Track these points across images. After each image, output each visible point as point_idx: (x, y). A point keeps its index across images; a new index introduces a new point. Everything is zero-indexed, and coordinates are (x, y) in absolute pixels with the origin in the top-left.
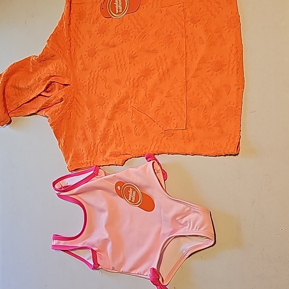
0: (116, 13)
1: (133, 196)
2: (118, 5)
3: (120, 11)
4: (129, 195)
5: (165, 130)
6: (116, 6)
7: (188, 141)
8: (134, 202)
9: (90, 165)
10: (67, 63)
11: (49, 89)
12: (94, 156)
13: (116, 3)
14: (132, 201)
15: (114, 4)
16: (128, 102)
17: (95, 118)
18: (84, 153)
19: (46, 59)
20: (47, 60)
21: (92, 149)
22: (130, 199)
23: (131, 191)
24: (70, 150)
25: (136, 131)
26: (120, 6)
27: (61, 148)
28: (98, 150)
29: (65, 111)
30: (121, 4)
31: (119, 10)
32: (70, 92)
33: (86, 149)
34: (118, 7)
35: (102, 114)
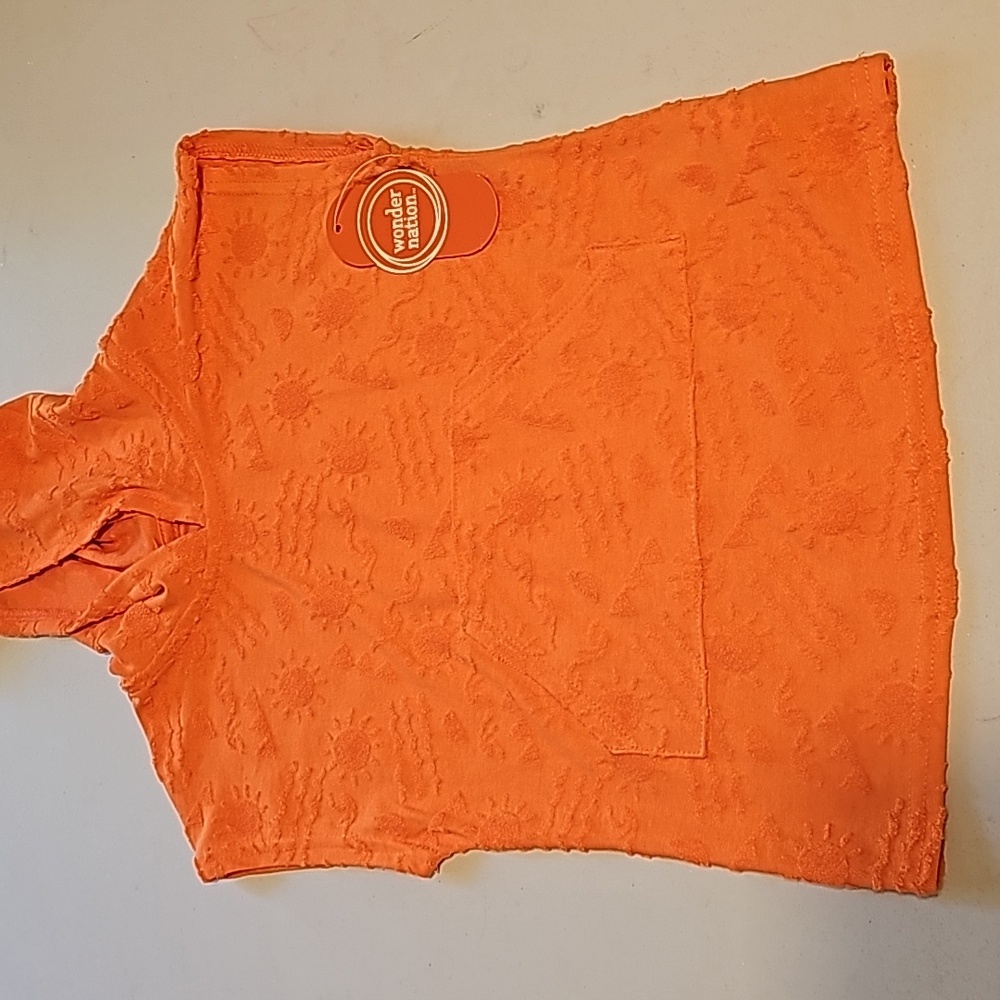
0: (396, 251)
2: (401, 220)
3: (411, 246)
5: (614, 752)
6: (394, 222)
7: (718, 807)
9: (292, 859)
10: (186, 436)
11: (111, 534)
12: (307, 821)
13: (393, 211)
15: (387, 212)
16: (453, 618)
17: (310, 663)
18: (266, 807)
19: (95, 416)
20: (101, 419)
21: (300, 790)
24: (205, 789)
25: (491, 741)
26: (412, 222)
27: (168, 781)
28: (327, 797)
29: (186, 631)
30: (416, 217)
31: (406, 239)
32: (203, 556)
33: (274, 792)
34: (401, 226)
35: (339, 652)
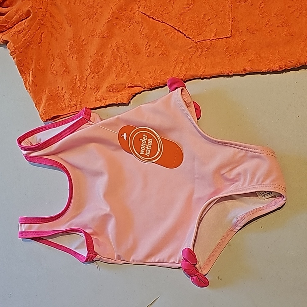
1: (149, 147)
4: (142, 145)
5: (196, 41)
7: (235, 54)
8: (149, 156)
9: (76, 109)
12: (81, 95)
14: (146, 155)
16: (134, 8)
17: (81, 38)
18: (65, 92)
21: (78, 84)
22: (142, 153)
23: (144, 140)
24: (43, 91)
25: (149, 50)
27: (28, 89)
28: (88, 85)
29: (34, 31)
32: (41, 2)
33: (68, 86)
35: (92, 31)
